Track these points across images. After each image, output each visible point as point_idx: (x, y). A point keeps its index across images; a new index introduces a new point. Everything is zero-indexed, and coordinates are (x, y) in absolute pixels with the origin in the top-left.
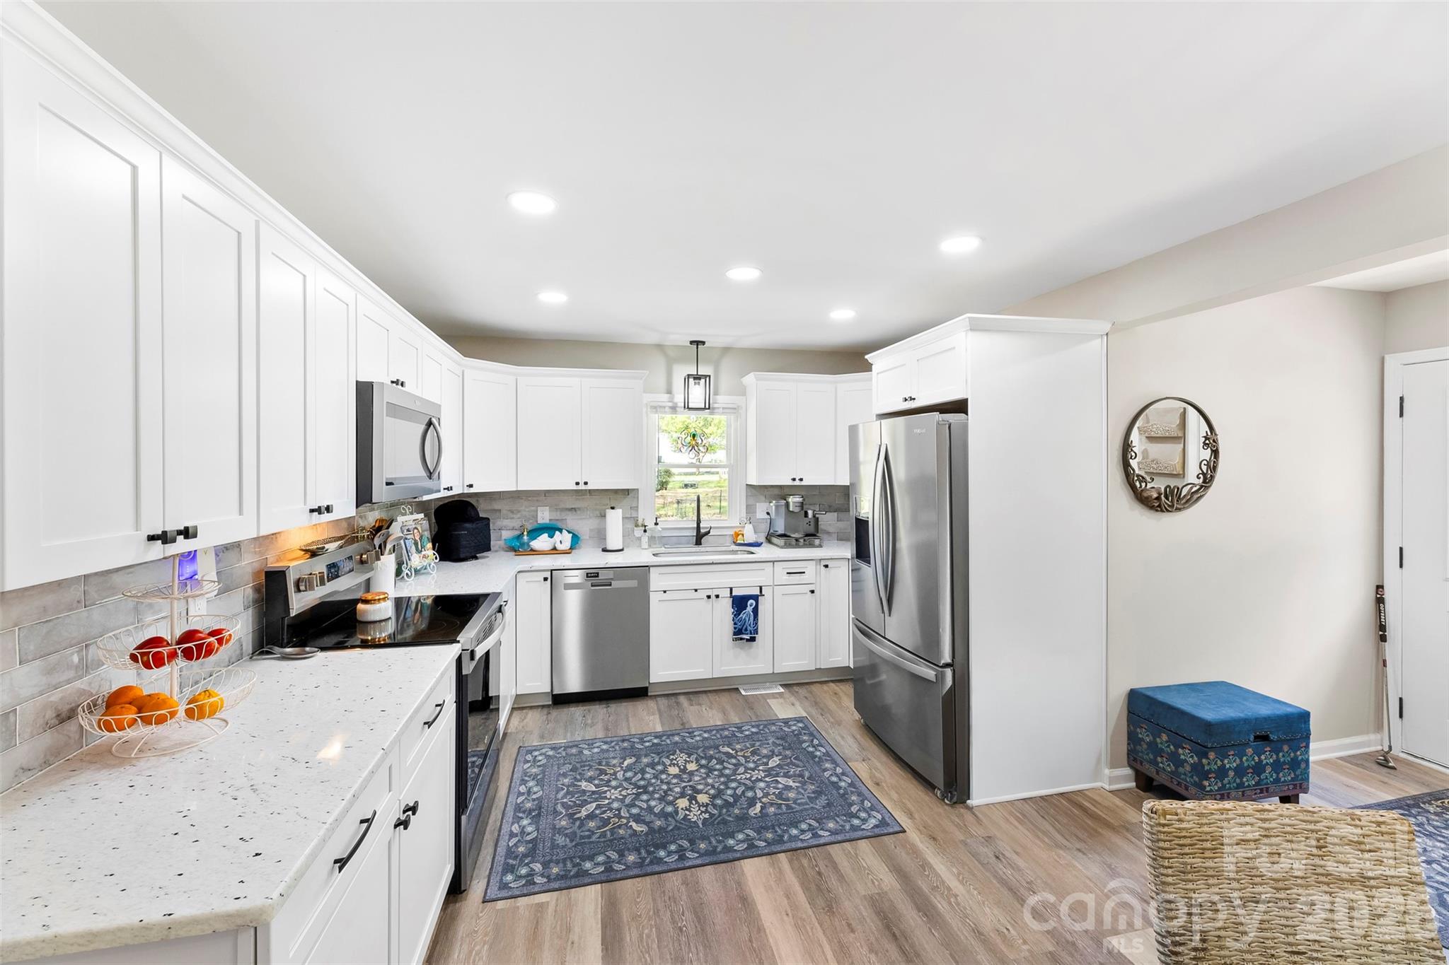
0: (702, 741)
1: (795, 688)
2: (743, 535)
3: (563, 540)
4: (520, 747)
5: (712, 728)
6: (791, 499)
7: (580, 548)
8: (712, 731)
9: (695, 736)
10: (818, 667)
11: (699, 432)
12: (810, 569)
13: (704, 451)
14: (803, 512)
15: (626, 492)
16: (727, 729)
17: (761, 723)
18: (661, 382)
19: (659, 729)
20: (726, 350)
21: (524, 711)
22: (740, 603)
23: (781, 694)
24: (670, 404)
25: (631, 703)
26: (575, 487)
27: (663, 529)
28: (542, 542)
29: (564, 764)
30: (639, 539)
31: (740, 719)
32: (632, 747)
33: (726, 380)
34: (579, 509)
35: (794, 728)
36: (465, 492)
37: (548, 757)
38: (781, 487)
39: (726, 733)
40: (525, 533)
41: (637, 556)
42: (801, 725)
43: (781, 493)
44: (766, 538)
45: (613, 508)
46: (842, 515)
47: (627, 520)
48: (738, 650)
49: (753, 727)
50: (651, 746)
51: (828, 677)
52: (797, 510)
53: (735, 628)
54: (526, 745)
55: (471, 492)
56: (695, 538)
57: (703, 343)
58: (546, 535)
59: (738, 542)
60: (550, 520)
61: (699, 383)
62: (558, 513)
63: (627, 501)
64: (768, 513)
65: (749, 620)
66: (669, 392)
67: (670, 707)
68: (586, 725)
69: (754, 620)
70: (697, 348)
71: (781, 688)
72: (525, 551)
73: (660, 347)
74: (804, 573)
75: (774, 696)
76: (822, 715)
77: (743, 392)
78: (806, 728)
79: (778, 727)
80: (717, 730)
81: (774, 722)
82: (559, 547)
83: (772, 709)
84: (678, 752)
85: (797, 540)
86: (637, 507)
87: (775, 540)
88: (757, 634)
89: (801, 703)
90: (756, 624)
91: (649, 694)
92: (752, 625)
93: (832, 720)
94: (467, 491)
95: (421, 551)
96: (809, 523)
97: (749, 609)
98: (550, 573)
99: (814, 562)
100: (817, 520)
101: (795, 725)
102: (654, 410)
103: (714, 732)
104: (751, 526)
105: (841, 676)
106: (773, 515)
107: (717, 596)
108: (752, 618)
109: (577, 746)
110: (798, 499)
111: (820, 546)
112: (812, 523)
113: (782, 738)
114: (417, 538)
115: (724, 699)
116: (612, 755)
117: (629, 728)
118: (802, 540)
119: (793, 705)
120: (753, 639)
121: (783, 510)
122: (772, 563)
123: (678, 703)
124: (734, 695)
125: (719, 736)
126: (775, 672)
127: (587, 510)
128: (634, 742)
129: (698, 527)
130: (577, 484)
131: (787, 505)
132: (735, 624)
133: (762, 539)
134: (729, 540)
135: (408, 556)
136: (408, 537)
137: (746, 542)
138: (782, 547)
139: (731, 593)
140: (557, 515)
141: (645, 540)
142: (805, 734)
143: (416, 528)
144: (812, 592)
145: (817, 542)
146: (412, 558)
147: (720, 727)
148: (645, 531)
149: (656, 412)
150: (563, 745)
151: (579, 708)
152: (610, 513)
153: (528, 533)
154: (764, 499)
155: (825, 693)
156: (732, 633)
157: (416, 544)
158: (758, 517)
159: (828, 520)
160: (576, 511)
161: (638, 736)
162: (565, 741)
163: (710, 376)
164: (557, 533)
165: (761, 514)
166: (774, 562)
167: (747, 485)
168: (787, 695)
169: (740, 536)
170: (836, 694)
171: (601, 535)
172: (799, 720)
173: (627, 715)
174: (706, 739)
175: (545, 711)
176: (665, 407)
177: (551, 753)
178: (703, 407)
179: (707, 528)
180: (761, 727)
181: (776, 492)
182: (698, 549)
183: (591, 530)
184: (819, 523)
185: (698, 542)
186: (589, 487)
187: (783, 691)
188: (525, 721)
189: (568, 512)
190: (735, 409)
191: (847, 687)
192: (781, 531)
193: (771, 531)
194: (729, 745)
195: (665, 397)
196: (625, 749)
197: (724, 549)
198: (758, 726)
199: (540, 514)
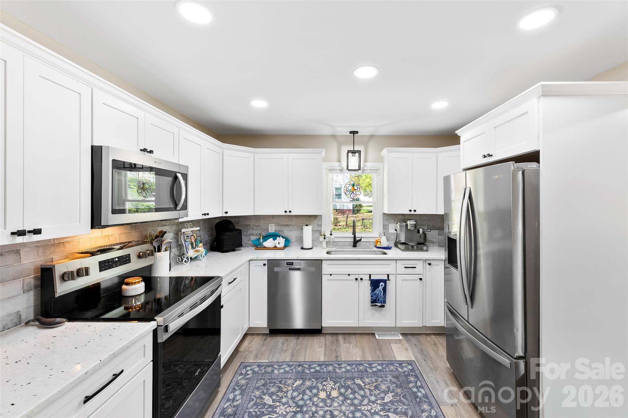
0: (345, 372)
1: (409, 336)
2: (380, 242)
3: (280, 242)
4: (242, 362)
5: (353, 362)
6: (409, 223)
7: (290, 246)
8: (352, 364)
9: (342, 368)
10: (424, 325)
11: (356, 183)
12: (420, 266)
13: (359, 194)
14: (417, 230)
15: (315, 217)
16: (362, 364)
17: (384, 362)
18: (335, 155)
19: (322, 359)
20: (372, 137)
21: (254, 336)
22: (375, 284)
23: (400, 340)
24: (340, 168)
25: (311, 337)
26: (284, 214)
27: (335, 237)
28: (269, 243)
29: (261, 379)
30: (322, 242)
31: (372, 357)
32: (303, 371)
33: (371, 154)
34: (290, 225)
35: (405, 369)
36: (224, 216)
37: (254, 372)
38: (403, 215)
39: (361, 368)
40: (261, 238)
41: (318, 253)
42: (410, 367)
43: (403, 218)
44: (395, 244)
45: (307, 225)
46: (441, 232)
47: (315, 232)
48: (374, 311)
49: (379, 365)
50: (314, 372)
51: (431, 331)
52: (412, 229)
53: (372, 299)
54: (245, 362)
55: (227, 216)
56: (353, 242)
57: (357, 132)
58: (272, 239)
59: (377, 246)
60: (275, 231)
61: (355, 155)
62: (279, 227)
63: (316, 222)
64: (396, 230)
65: (380, 294)
66: (339, 161)
67: (332, 343)
68: (282, 350)
69: (383, 295)
70: (354, 135)
71: (400, 336)
72: (261, 247)
73: (334, 136)
74: (415, 267)
75: (395, 341)
76: (425, 361)
77: (381, 160)
78: (413, 370)
79: (395, 367)
80: (356, 365)
81: (393, 362)
82: (278, 246)
83: (393, 352)
84: (329, 380)
85: (412, 247)
86: (321, 225)
87: (399, 246)
88: (385, 303)
89: (412, 349)
90: (385, 297)
91: (323, 332)
92: (382, 298)
93: (431, 365)
94: (225, 215)
95: (195, 248)
96: (420, 237)
97: (381, 288)
98: (267, 261)
99: (422, 261)
100: (425, 235)
101: (406, 367)
102: (331, 171)
103: (354, 366)
104: (385, 237)
105: (439, 332)
106: (398, 230)
107: (362, 279)
108: (382, 293)
109: (272, 366)
110: (413, 222)
111: (427, 251)
112: (422, 237)
113: (397, 377)
114: (193, 241)
115: (365, 340)
116: (290, 376)
117: (305, 356)
118: (415, 247)
119: (407, 350)
120: (383, 306)
121: (404, 228)
122: (395, 261)
123: (337, 340)
124: (371, 337)
125: (356, 369)
126: (397, 326)
127: (295, 226)
128: (305, 367)
129: (355, 237)
130: (286, 212)
131: (407, 225)
132: (372, 296)
133: (392, 244)
134: (373, 244)
135: (187, 251)
136: (187, 240)
137: (382, 247)
138: (403, 251)
139: (370, 277)
140: (279, 228)
141: (324, 243)
142: (412, 375)
143: (193, 235)
144: (421, 279)
145: (425, 248)
146: (189, 252)
147: (359, 362)
148: (325, 238)
149: (331, 173)
150: (265, 364)
151: (282, 338)
152: (305, 228)
153: (263, 237)
154: (394, 221)
155: (428, 342)
156: (370, 302)
157: (192, 244)
158: (390, 232)
159: (432, 235)
160: (288, 226)
161: (308, 363)
162: (267, 361)
163: (360, 151)
164: (278, 238)
165: (391, 230)
166: (396, 260)
167: (383, 213)
168: (404, 342)
169: (379, 243)
170: (435, 344)
171: (300, 240)
172: (410, 363)
173: (307, 346)
174: (348, 371)
175: (264, 337)
176: (336, 170)
177: (256, 369)
178: (358, 169)
179: (360, 237)
180: (384, 366)
181: (401, 217)
182: (354, 249)
183: (296, 237)
184: (427, 236)
185: (355, 245)
186: (292, 214)
187: (402, 338)
188: (252, 343)
189: (284, 227)
190: (377, 170)
191: (443, 339)
192: (403, 240)
193: (397, 240)
194: (362, 378)
195: (337, 164)
196: (298, 372)
197: (369, 250)
198: (382, 365)
199: (270, 228)
